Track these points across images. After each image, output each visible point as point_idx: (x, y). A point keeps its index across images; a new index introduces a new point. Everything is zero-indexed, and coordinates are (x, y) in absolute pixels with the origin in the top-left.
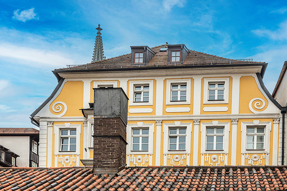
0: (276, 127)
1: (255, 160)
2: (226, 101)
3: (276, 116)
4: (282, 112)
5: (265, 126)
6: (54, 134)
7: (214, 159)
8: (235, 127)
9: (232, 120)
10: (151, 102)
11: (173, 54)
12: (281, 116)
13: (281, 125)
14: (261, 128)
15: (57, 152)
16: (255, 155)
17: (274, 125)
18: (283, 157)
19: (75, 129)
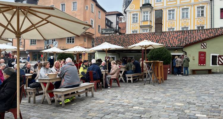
1: (201, 21)
3: (208, 2)
4: (210, 0)
5: (204, 6)
6: (131, 17)
8: (192, 8)
9: (191, 5)
10: (162, 1)
12: (210, 2)
13: (210, 5)
15: (132, 23)
16: (201, 19)
17: (208, 6)
18: (211, 19)
19: (137, 14)
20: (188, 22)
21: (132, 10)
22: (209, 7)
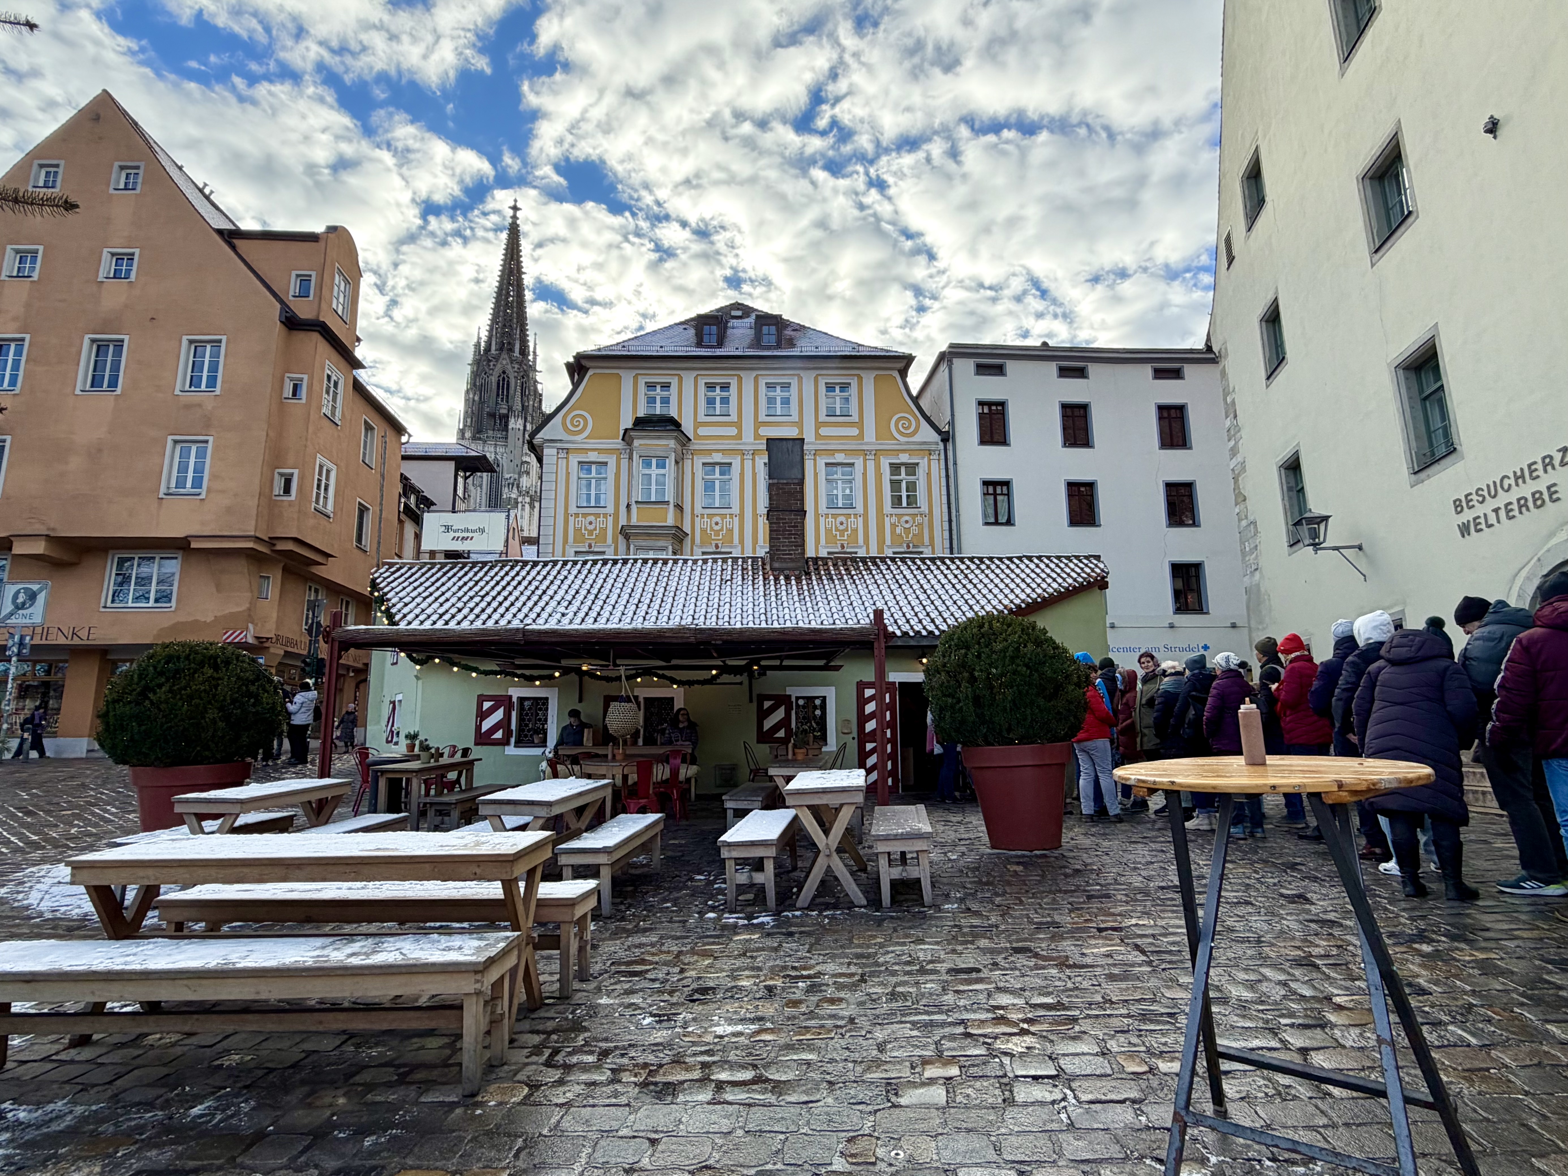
0: (934, 465)
1: (907, 526)
2: (855, 418)
3: (933, 447)
4: (942, 440)
5: (917, 464)
6: (568, 474)
7: (842, 523)
8: (871, 465)
9: (865, 453)
10: (734, 417)
11: (765, 329)
12: (941, 446)
13: (943, 463)
14: (912, 468)
15: (573, 509)
16: (907, 518)
17: (932, 462)
18: (950, 521)
19: (606, 464)
20: (855, 531)
21: (578, 438)
22: (937, 468)
